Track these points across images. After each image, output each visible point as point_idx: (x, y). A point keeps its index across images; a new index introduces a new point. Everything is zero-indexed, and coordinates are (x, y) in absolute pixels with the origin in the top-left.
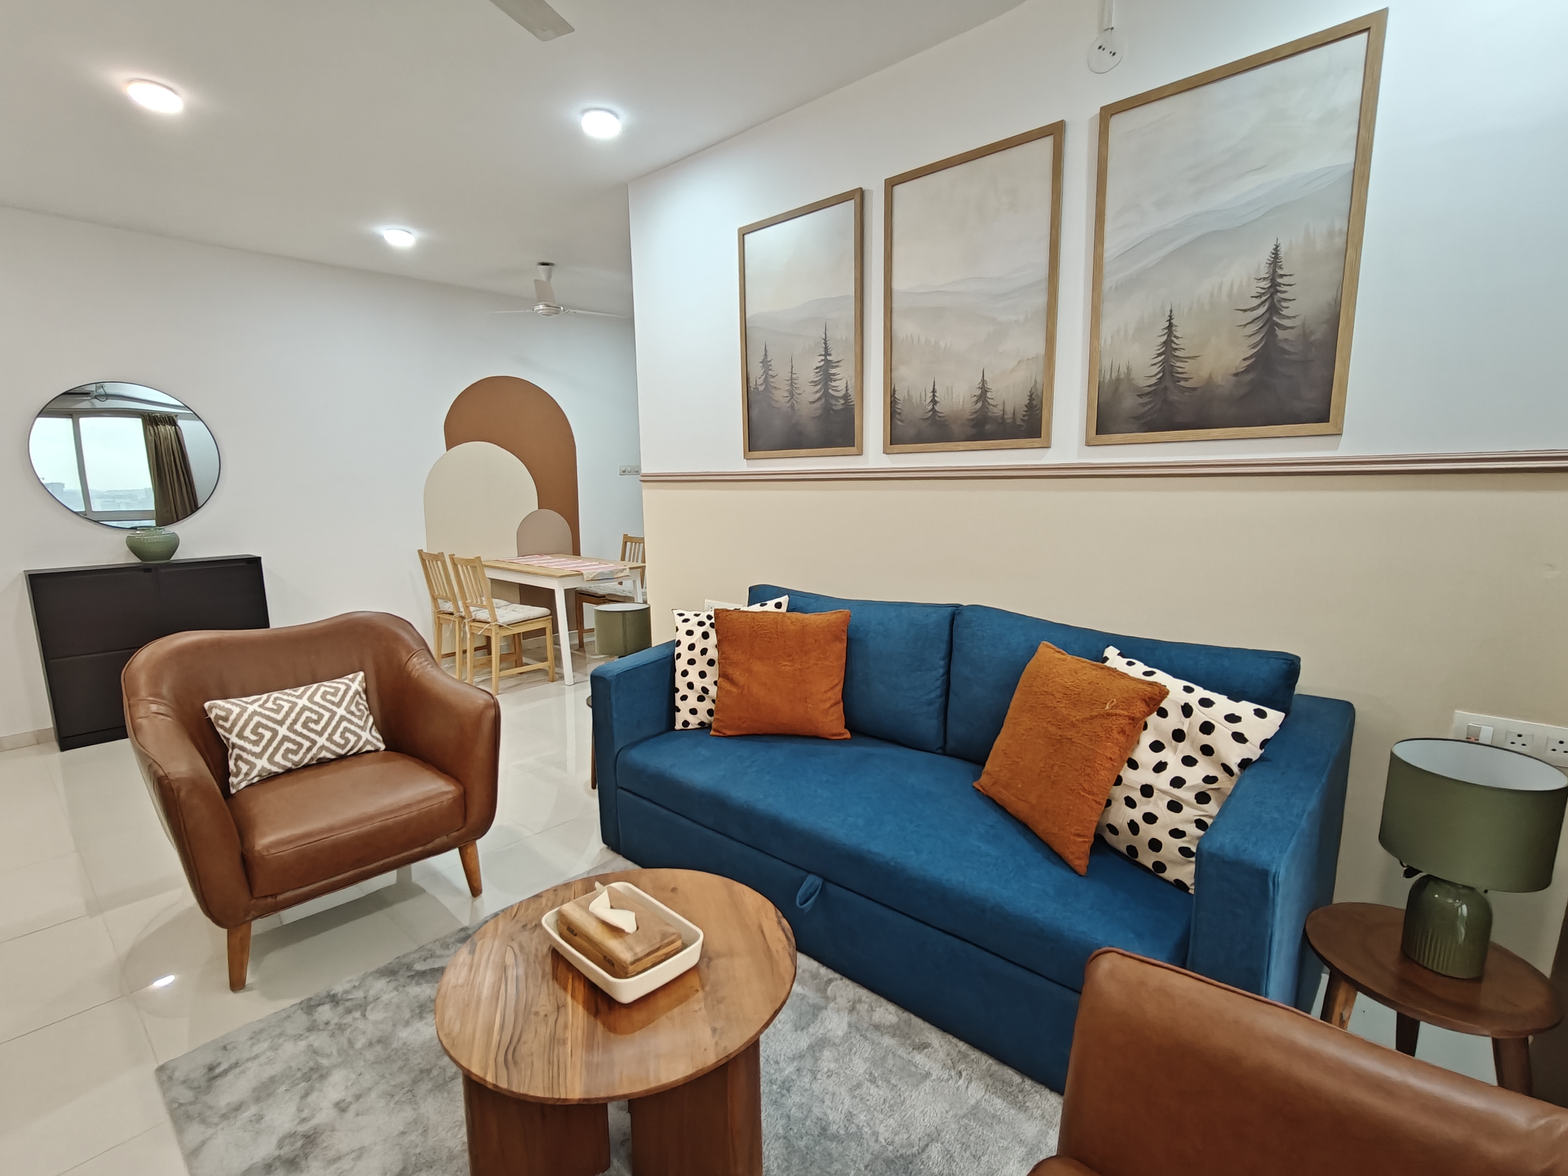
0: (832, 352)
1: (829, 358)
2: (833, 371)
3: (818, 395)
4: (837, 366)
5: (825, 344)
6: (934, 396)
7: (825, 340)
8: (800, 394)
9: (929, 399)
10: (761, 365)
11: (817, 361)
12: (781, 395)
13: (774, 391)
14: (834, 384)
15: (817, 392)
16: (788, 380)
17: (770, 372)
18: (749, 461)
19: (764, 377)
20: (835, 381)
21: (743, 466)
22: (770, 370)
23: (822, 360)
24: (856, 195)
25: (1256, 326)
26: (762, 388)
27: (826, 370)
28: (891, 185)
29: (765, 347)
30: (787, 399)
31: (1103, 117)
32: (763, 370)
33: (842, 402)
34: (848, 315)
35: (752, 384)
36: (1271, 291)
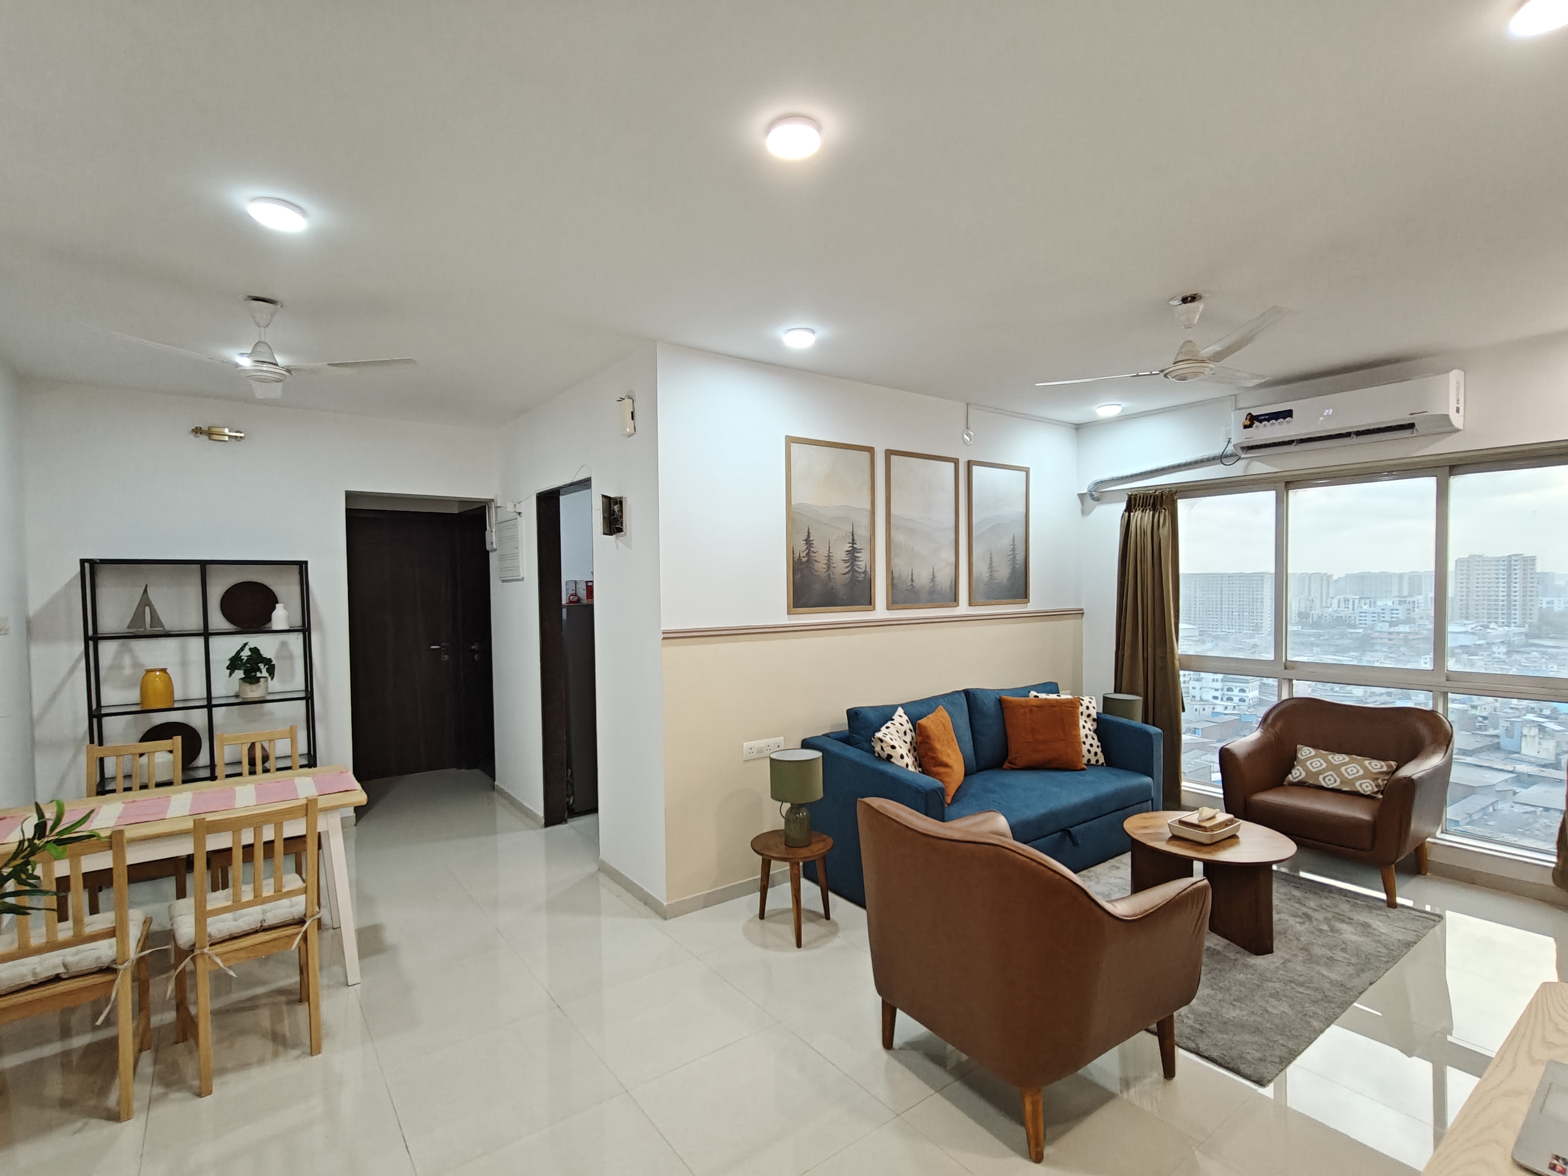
0: (857, 542)
1: (855, 546)
2: (857, 555)
3: (847, 570)
4: (860, 551)
5: (853, 535)
6: (912, 577)
7: (853, 533)
8: (834, 568)
9: (910, 579)
10: (805, 542)
11: (847, 547)
12: (820, 567)
13: (815, 563)
14: (858, 563)
15: (847, 567)
16: (826, 557)
17: (812, 549)
18: (790, 616)
19: (806, 552)
20: (859, 561)
21: (785, 619)
22: (812, 547)
23: (850, 547)
24: (870, 450)
25: (1010, 562)
26: (804, 560)
27: (853, 553)
28: (889, 453)
29: (808, 530)
30: (825, 570)
31: (970, 464)
32: (806, 547)
33: (863, 575)
34: (866, 521)
35: (797, 556)
36: (1014, 550)
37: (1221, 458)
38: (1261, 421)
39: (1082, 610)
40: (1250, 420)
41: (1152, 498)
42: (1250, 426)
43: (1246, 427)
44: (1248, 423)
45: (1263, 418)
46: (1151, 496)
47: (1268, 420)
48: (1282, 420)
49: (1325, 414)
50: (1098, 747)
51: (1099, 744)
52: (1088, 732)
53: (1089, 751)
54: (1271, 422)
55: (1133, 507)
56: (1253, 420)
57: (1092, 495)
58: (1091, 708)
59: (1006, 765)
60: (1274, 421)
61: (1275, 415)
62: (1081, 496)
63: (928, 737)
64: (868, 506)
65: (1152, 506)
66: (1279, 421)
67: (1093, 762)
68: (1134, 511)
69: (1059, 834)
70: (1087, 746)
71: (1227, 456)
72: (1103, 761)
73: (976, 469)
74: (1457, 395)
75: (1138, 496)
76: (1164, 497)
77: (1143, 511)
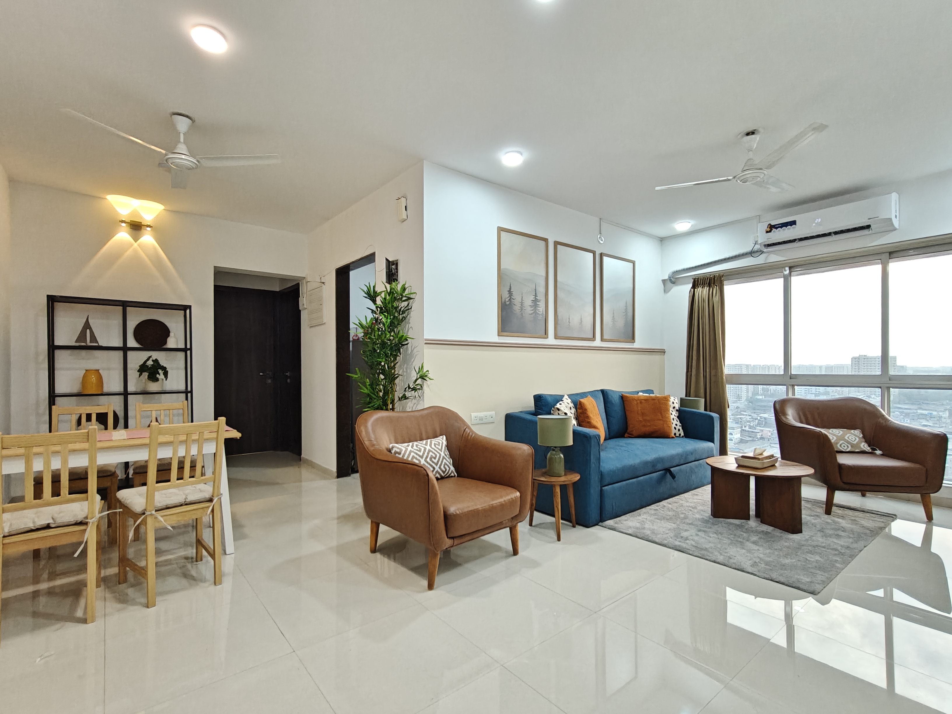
0: (538, 296)
1: (537, 297)
2: (538, 303)
3: (532, 312)
4: (540, 302)
5: (535, 291)
7: (535, 290)
8: (525, 310)
9: (568, 321)
10: (508, 292)
11: (532, 298)
12: (517, 308)
13: (514, 306)
14: (538, 308)
15: (532, 310)
16: (520, 303)
17: (512, 297)
18: (499, 337)
19: (509, 298)
21: (496, 339)
24: (546, 240)
25: (625, 317)
26: (508, 303)
27: (535, 301)
28: (556, 243)
29: (510, 285)
30: (520, 311)
31: (601, 255)
32: (509, 295)
33: (541, 316)
34: (543, 283)
35: (503, 300)
36: (626, 309)
37: (751, 253)
38: (776, 228)
39: (665, 350)
40: (770, 228)
41: (709, 279)
42: (770, 231)
43: (767, 232)
44: (769, 230)
45: (777, 226)
46: (708, 278)
47: (781, 227)
48: (790, 227)
49: (816, 222)
50: (680, 426)
51: (681, 425)
52: (674, 417)
53: (675, 428)
54: (783, 228)
55: (696, 285)
56: (771, 228)
57: (670, 280)
58: (675, 403)
59: (626, 435)
60: (785, 228)
61: (786, 224)
62: (664, 281)
63: (586, 410)
64: (544, 274)
65: (708, 284)
66: (788, 227)
67: (677, 435)
68: (697, 288)
69: (664, 471)
70: (674, 425)
71: (754, 252)
72: (683, 435)
73: (605, 259)
74: (896, 207)
75: (700, 279)
76: (716, 279)
77: (703, 287)
